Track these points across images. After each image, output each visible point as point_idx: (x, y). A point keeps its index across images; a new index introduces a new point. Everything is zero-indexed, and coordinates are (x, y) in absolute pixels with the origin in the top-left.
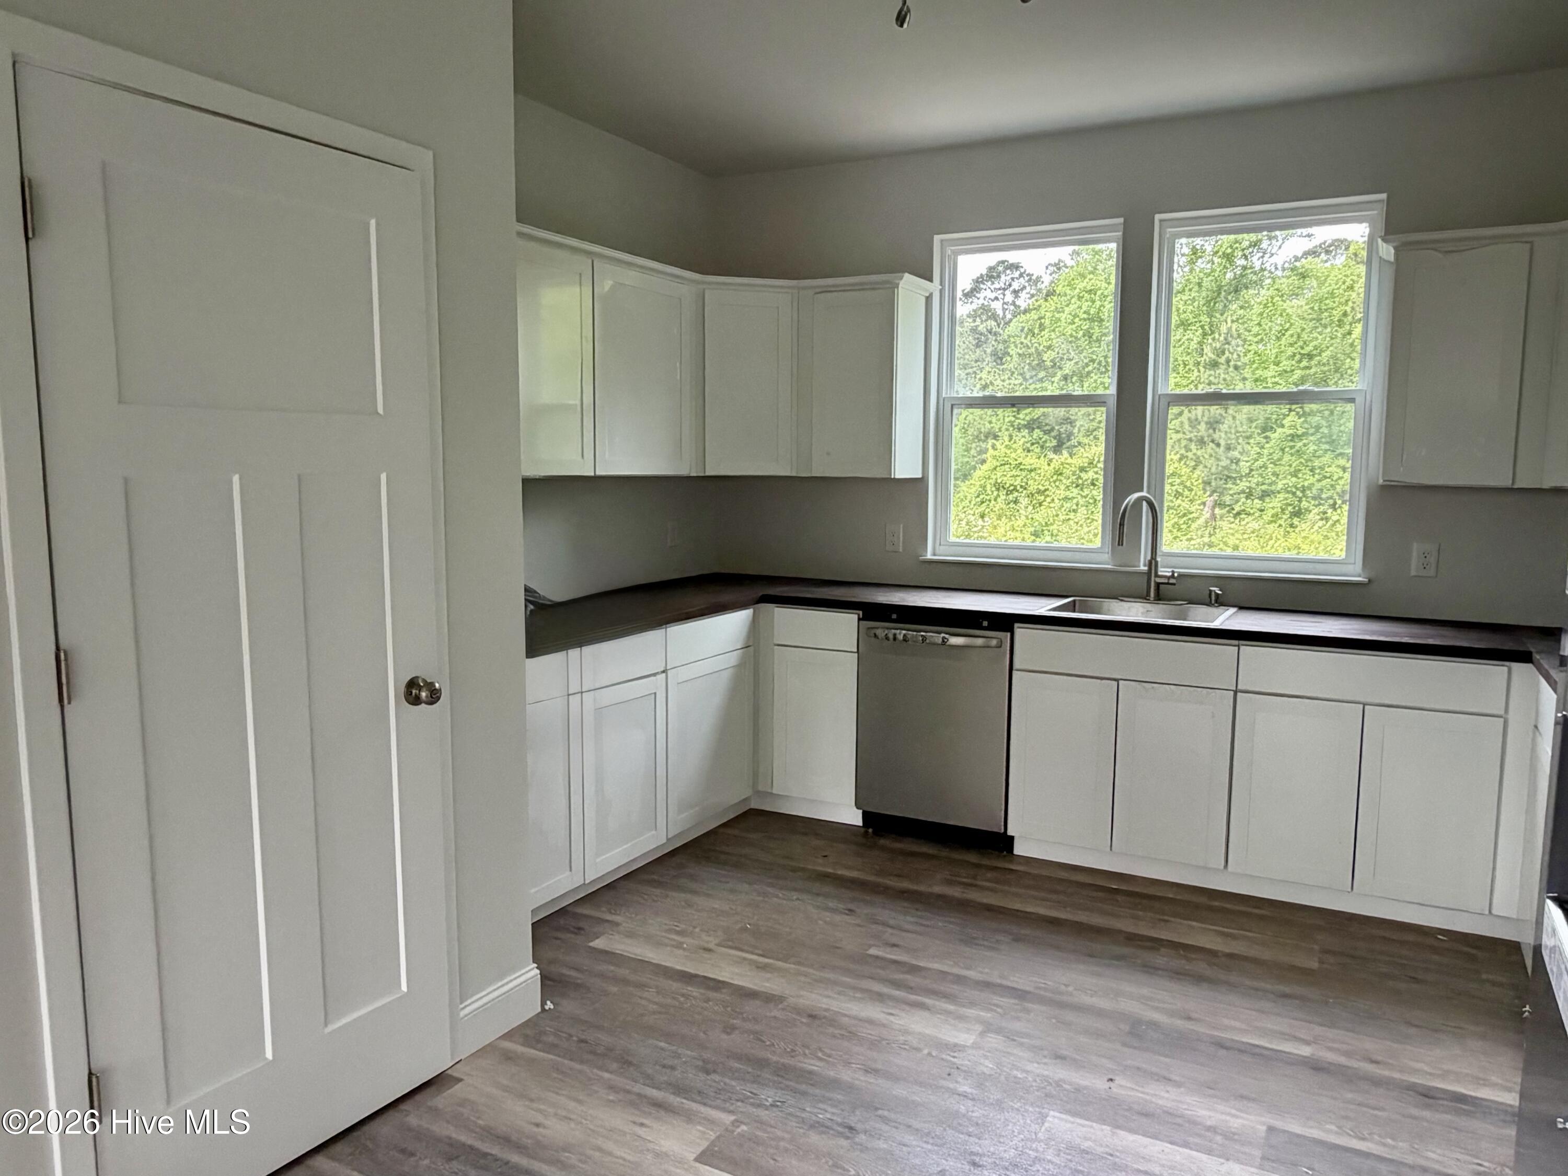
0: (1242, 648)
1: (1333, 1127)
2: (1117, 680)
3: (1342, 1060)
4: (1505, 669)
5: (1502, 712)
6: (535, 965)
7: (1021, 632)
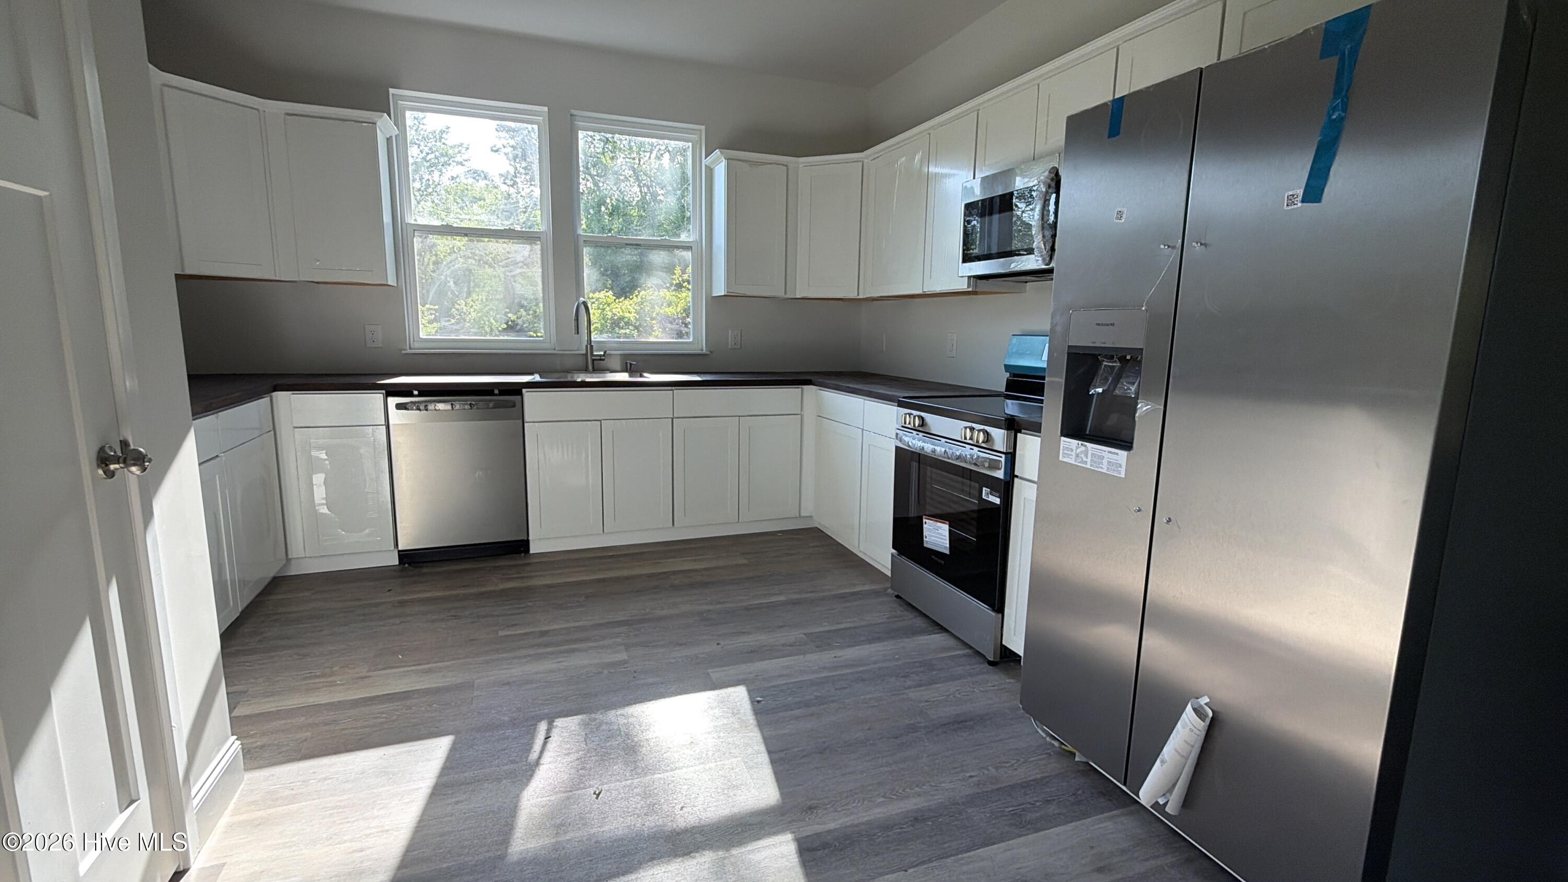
0: (675, 391)
1: (826, 624)
2: (600, 421)
3: (798, 596)
4: (800, 389)
5: (799, 412)
6: (235, 737)
7: (527, 394)
